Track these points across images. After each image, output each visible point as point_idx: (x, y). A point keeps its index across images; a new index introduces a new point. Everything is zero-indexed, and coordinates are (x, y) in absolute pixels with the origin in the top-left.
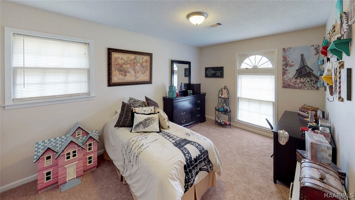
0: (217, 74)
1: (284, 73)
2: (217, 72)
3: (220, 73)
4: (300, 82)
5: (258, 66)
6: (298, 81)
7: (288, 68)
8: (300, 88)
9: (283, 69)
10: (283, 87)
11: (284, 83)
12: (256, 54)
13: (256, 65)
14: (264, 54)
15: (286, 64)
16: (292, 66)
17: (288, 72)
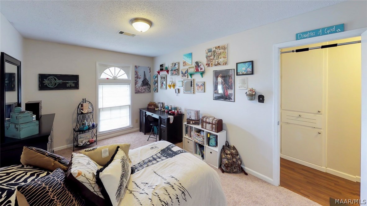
0: (68, 84)
1: (136, 83)
2: (67, 81)
3: (74, 83)
4: (144, 89)
5: (117, 77)
6: (143, 88)
7: (138, 79)
8: (144, 92)
9: (136, 80)
10: (135, 93)
11: (136, 90)
12: (115, 67)
13: (116, 76)
14: (122, 68)
15: (137, 77)
16: (140, 78)
17: (138, 82)
